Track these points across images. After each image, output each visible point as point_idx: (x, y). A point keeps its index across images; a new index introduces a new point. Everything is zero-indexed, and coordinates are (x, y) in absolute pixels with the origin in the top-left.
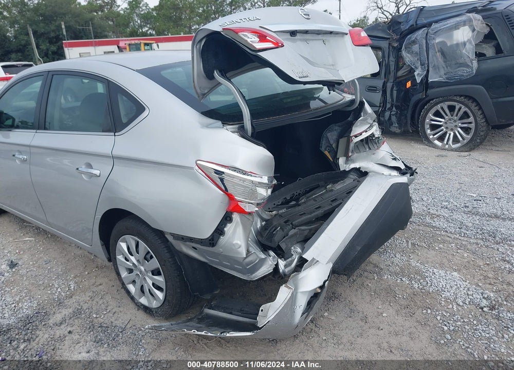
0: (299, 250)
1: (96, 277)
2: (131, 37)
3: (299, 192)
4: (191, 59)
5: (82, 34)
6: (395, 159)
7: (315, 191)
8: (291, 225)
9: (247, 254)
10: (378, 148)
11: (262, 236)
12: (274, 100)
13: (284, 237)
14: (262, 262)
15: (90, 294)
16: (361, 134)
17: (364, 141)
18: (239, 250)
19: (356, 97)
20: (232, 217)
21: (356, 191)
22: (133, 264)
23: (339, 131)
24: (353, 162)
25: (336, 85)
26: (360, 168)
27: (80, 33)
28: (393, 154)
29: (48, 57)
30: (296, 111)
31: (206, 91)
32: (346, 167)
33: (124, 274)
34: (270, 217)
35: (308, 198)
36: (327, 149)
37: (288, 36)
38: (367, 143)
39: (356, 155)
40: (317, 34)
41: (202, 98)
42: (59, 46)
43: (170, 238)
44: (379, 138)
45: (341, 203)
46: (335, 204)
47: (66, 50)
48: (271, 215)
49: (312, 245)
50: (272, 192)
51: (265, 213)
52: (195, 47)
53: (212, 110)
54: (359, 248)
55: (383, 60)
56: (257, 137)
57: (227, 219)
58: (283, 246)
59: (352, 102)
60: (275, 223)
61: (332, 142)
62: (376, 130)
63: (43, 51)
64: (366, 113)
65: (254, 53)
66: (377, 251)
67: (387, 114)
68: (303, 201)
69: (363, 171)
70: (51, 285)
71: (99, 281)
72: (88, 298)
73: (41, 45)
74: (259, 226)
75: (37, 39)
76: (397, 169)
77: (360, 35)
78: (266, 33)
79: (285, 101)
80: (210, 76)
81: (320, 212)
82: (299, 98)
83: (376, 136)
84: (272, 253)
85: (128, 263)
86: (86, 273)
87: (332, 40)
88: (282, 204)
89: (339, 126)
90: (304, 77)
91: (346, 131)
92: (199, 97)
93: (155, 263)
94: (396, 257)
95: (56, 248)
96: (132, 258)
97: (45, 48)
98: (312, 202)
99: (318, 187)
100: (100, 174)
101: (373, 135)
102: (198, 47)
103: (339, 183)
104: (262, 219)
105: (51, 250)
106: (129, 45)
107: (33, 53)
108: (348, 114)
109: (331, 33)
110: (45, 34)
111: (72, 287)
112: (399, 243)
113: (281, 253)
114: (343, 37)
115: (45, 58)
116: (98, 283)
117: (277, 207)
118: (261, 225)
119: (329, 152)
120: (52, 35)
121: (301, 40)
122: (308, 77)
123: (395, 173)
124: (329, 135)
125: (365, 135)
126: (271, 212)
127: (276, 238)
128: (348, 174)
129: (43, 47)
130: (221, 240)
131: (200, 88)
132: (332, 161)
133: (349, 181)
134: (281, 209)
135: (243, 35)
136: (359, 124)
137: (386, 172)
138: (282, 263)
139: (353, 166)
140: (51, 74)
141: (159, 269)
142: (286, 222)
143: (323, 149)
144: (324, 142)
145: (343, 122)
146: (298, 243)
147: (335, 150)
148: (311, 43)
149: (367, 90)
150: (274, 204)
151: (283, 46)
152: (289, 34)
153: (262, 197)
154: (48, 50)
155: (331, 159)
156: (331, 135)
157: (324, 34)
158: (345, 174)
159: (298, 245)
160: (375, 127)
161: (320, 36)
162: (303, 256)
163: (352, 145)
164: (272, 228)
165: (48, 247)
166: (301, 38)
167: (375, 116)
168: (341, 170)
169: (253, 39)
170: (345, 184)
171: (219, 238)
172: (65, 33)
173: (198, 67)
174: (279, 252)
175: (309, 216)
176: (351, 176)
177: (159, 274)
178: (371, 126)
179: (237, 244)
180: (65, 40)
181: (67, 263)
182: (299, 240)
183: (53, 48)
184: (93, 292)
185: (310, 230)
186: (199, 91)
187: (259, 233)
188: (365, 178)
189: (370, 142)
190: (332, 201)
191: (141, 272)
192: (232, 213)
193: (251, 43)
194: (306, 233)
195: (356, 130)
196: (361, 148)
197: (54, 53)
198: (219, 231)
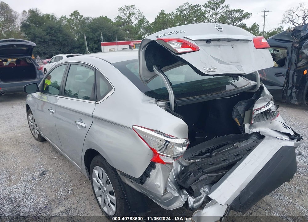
0: (207, 190)
1: (85, 187)
2: (139, 40)
3: (212, 147)
4: (138, 58)
5: (111, 38)
6: (286, 127)
7: (224, 147)
8: (202, 172)
9: (164, 193)
10: (274, 119)
11: (179, 179)
12: (196, 84)
13: (195, 181)
14: (176, 199)
15: (78, 199)
16: (261, 109)
17: (264, 114)
18: (159, 189)
19: (258, 83)
20: (155, 165)
21: (254, 150)
22: (101, 185)
23: (245, 105)
24: (255, 127)
25: (239, 76)
26: (260, 132)
27: (110, 38)
28: (285, 124)
29: (93, 51)
30: (210, 93)
31: (148, 79)
32: (250, 130)
33: (96, 190)
34: (189, 164)
35: (219, 151)
36: (237, 117)
37: (205, 43)
38: (266, 115)
39: (257, 123)
40: (227, 41)
41: (146, 83)
42: (99, 45)
43: (119, 173)
44: (274, 112)
45: (242, 158)
46: (237, 158)
47: (102, 47)
48: (190, 163)
49: (216, 188)
50: (187, 149)
51: (185, 162)
52: (141, 50)
53: (152, 91)
54: (252, 193)
55: (287, 56)
56: (178, 111)
57: (152, 166)
58: (194, 188)
59: (255, 87)
60: (190, 170)
61: (240, 112)
62: (272, 106)
63: (91, 47)
64: (265, 94)
65: (176, 55)
66: (271, 193)
67: (289, 92)
68: (215, 154)
69: (262, 135)
70: (58, 189)
71: (86, 190)
72: (76, 201)
73: (90, 44)
74: (179, 170)
75: (88, 41)
76: (288, 134)
77: (261, 41)
78: (187, 42)
79: (203, 86)
80: (150, 69)
81: (225, 164)
82: (215, 83)
83: (272, 110)
84: (185, 192)
85: (98, 183)
86: (80, 184)
87: (238, 45)
88: (199, 155)
89: (245, 102)
90: (211, 72)
91: (250, 106)
92: (143, 82)
93: (111, 187)
94: (284, 199)
95: (68, 165)
96: (100, 181)
97: (92, 46)
98: (221, 155)
99: (227, 144)
100: (86, 126)
101: (270, 110)
102: (143, 50)
103: (243, 142)
104: (182, 166)
105: (65, 166)
106: (135, 44)
107: (86, 48)
108: (252, 94)
109: (238, 40)
110: (93, 38)
111: (69, 193)
112: (288, 188)
113: (191, 193)
114: (248, 43)
115: (92, 51)
116: (84, 192)
117: (194, 157)
118: (181, 169)
119: (238, 119)
120: (96, 39)
121: (214, 45)
122: (214, 71)
123: (286, 138)
124: (238, 108)
125: (263, 110)
126: (190, 160)
127: (189, 182)
128: (251, 136)
129: (91, 45)
130: (147, 180)
131: (144, 77)
132: (240, 125)
133: (250, 142)
134: (197, 159)
135: (170, 43)
136: (259, 102)
137: (279, 136)
138: (191, 200)
139: (255, 130)
140: (70, 63)
141: (113, 191)
142: (199, 169)
143: (234, 117)
144: (235, 112)
145: (248, 100)
146: (206, 185)
147: (243, 118)
148: (221, 47)
149: (275, 75)
150: (192, 155)
151: (199, 50)
152: (205, 42)
153: (178, 153)
154: (93, 47)
155: (239, 124)
156: (240, 108)
157: (232, 41)
158: (248, 136)
159: (207, 186)
160: (271, 104)
161: (229, 42)
162: (209, 196)
163: (254, 116)
164: (188, 173)
165: (64, 164)
166: (215, 44)
167: (271, 96)
168: (246, 133)
169: (177, 46)
170: (248, 143)
171: (146, 179)
172: (102, 38)
173: (143, 63)
174: (190, 191)
175: (217, 166)
176: (253, 138)
177: (113, 195)
178: (269, 103)
179: (158, 184)
180: (102, 42)
181: (71, 176)
182: (208, 183)
183: (96, 46)
184: (80, 197)
185: (217, 176)
186: (143, 79)
187: (179, 176)
188: (262, 140)
189: (268, 115)
190: (236, 156)
191: (104, 190)
192: (155, 163)
193: (175, 48)
194: (213, 178)
195: (257, 106)
196: (261, 118)
197: (96, 49)
198: (146, 174)
